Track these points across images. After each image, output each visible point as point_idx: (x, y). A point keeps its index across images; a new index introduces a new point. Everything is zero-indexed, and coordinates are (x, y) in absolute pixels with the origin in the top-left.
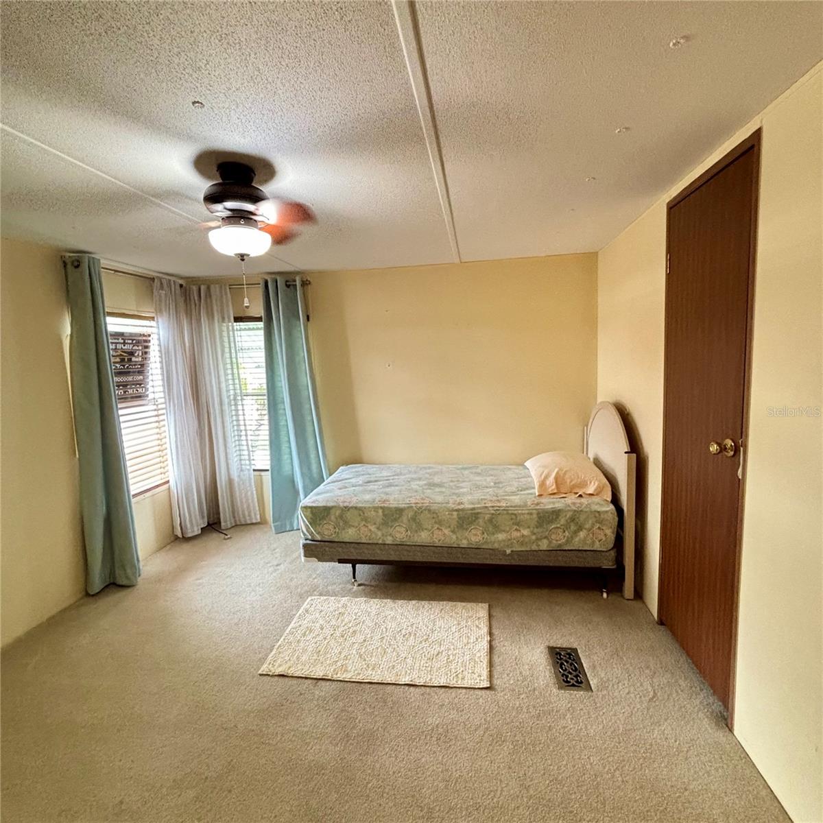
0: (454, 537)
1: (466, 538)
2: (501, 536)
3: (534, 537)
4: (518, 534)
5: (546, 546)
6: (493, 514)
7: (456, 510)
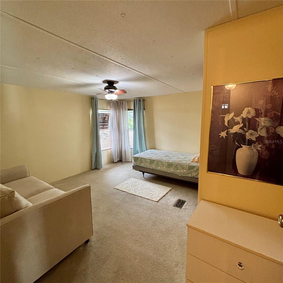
0: (166, 169)
1: (169, 170)
2: (178, 171)
3: (187, 173)
4: (183, 171)
5: (190, 175)
6: (176, 165)
7: (167, 162)
